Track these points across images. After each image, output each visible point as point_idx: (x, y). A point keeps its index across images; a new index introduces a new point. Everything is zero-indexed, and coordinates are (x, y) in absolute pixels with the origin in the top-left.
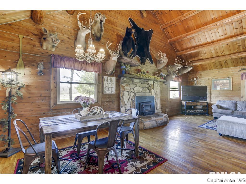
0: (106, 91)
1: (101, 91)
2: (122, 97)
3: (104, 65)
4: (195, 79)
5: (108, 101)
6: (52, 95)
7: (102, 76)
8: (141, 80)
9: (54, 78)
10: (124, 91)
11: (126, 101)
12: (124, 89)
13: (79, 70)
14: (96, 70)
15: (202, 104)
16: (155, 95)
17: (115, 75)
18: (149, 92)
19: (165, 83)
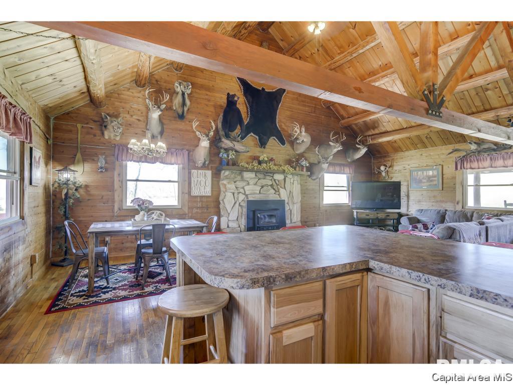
0: (195, 192)
1: (187, 191)
2: (223, 200)
3: (191, 153)
4: (382, 168)
5: (198, 206)
6: (116, 198)
7: (189, 170)
8: (257, 174)
9: (119, 175)
10: (226, 191)
11: (229, 207)
12: (226, 188)
13: (153, 163)
14: (179, 162)
15: (389, 216)
16: (288, 198)
17: (211, 167)
18: (275, 193)
19: (313, 178)
